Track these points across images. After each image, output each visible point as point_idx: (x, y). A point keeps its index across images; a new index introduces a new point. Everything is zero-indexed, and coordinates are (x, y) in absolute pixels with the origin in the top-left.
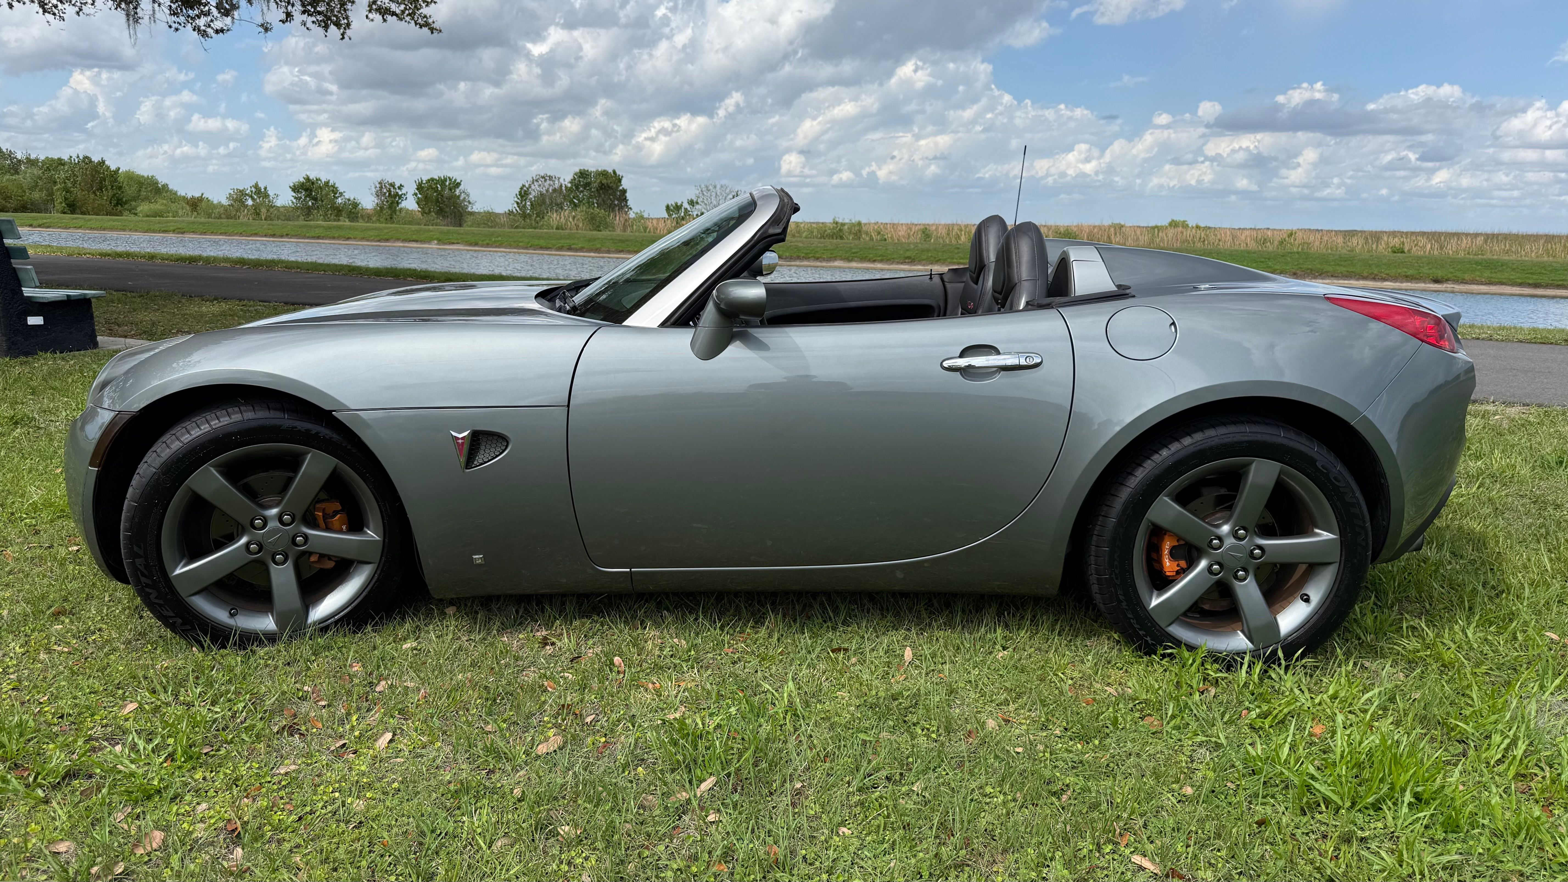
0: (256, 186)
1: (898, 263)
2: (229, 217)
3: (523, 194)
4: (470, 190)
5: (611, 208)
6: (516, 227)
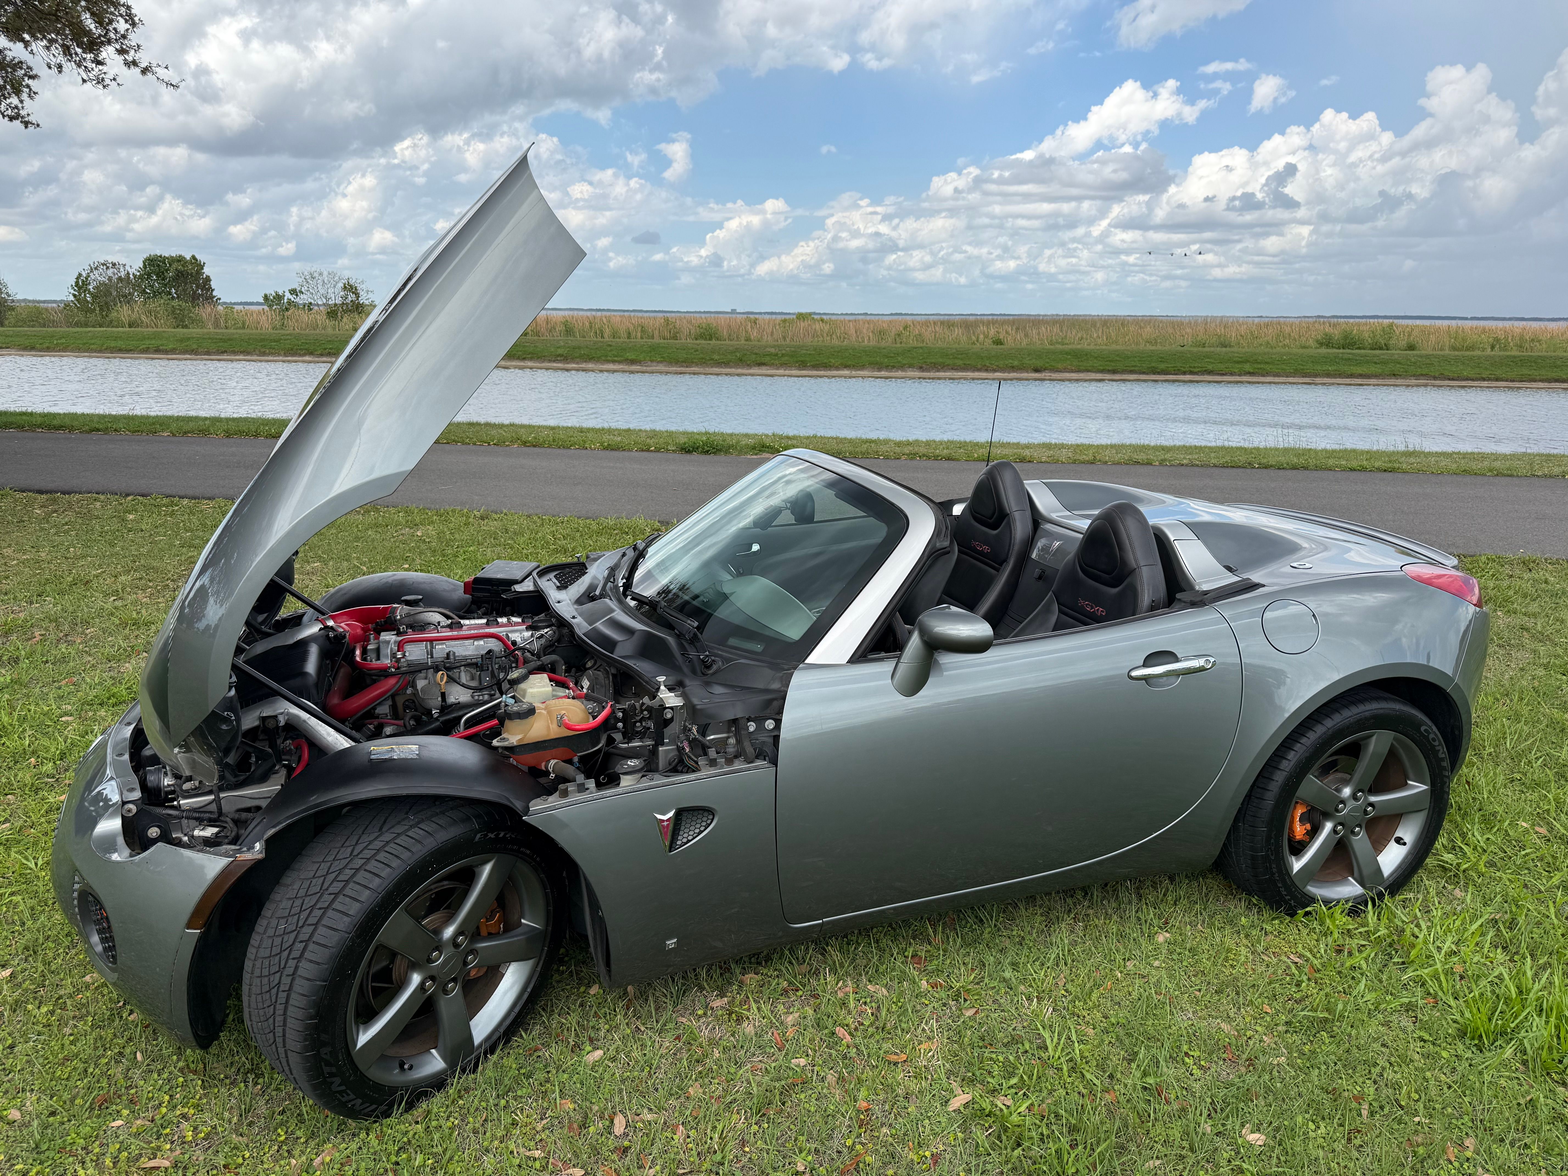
1: (550, 361)
3: (81, 284)
5: (195, 298)
6: (77, 325)
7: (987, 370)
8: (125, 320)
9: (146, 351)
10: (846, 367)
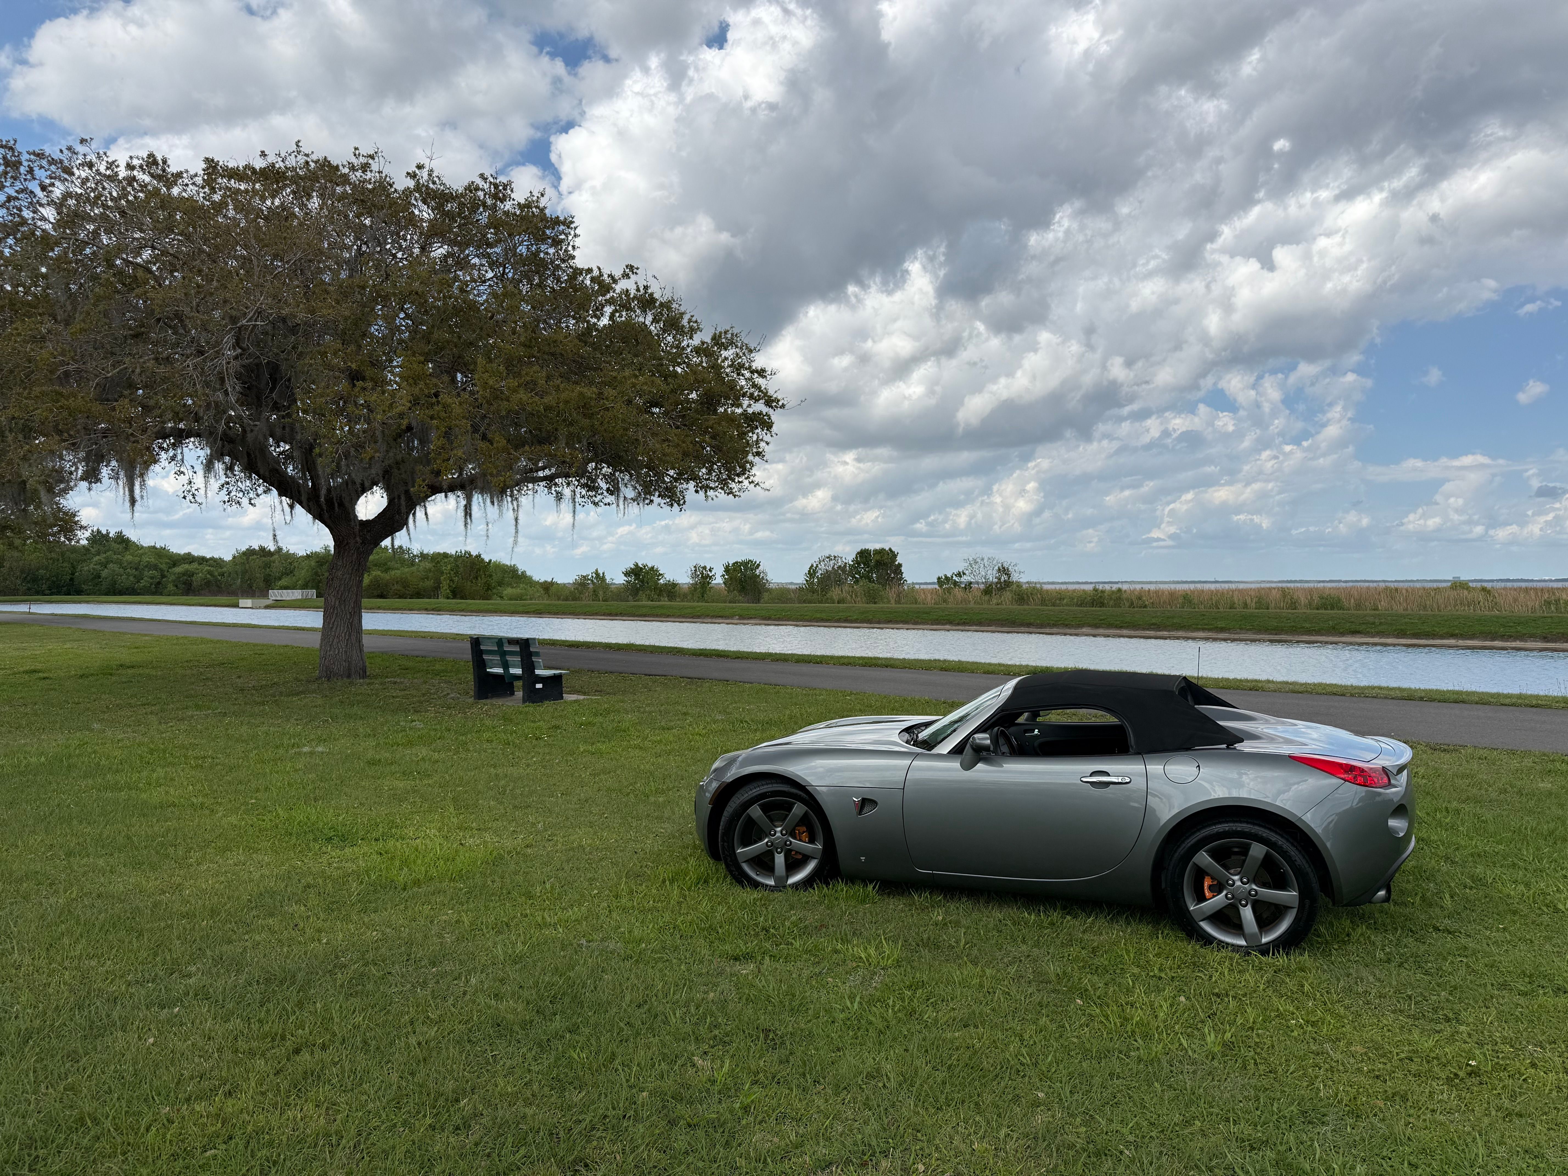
0: (597, 573)
2: (575, 599)
3: (812, 572)
4: (767, 570)
5: (887, 581)
6: (804, 602)
8: (836, 598)
9: (838, 621)
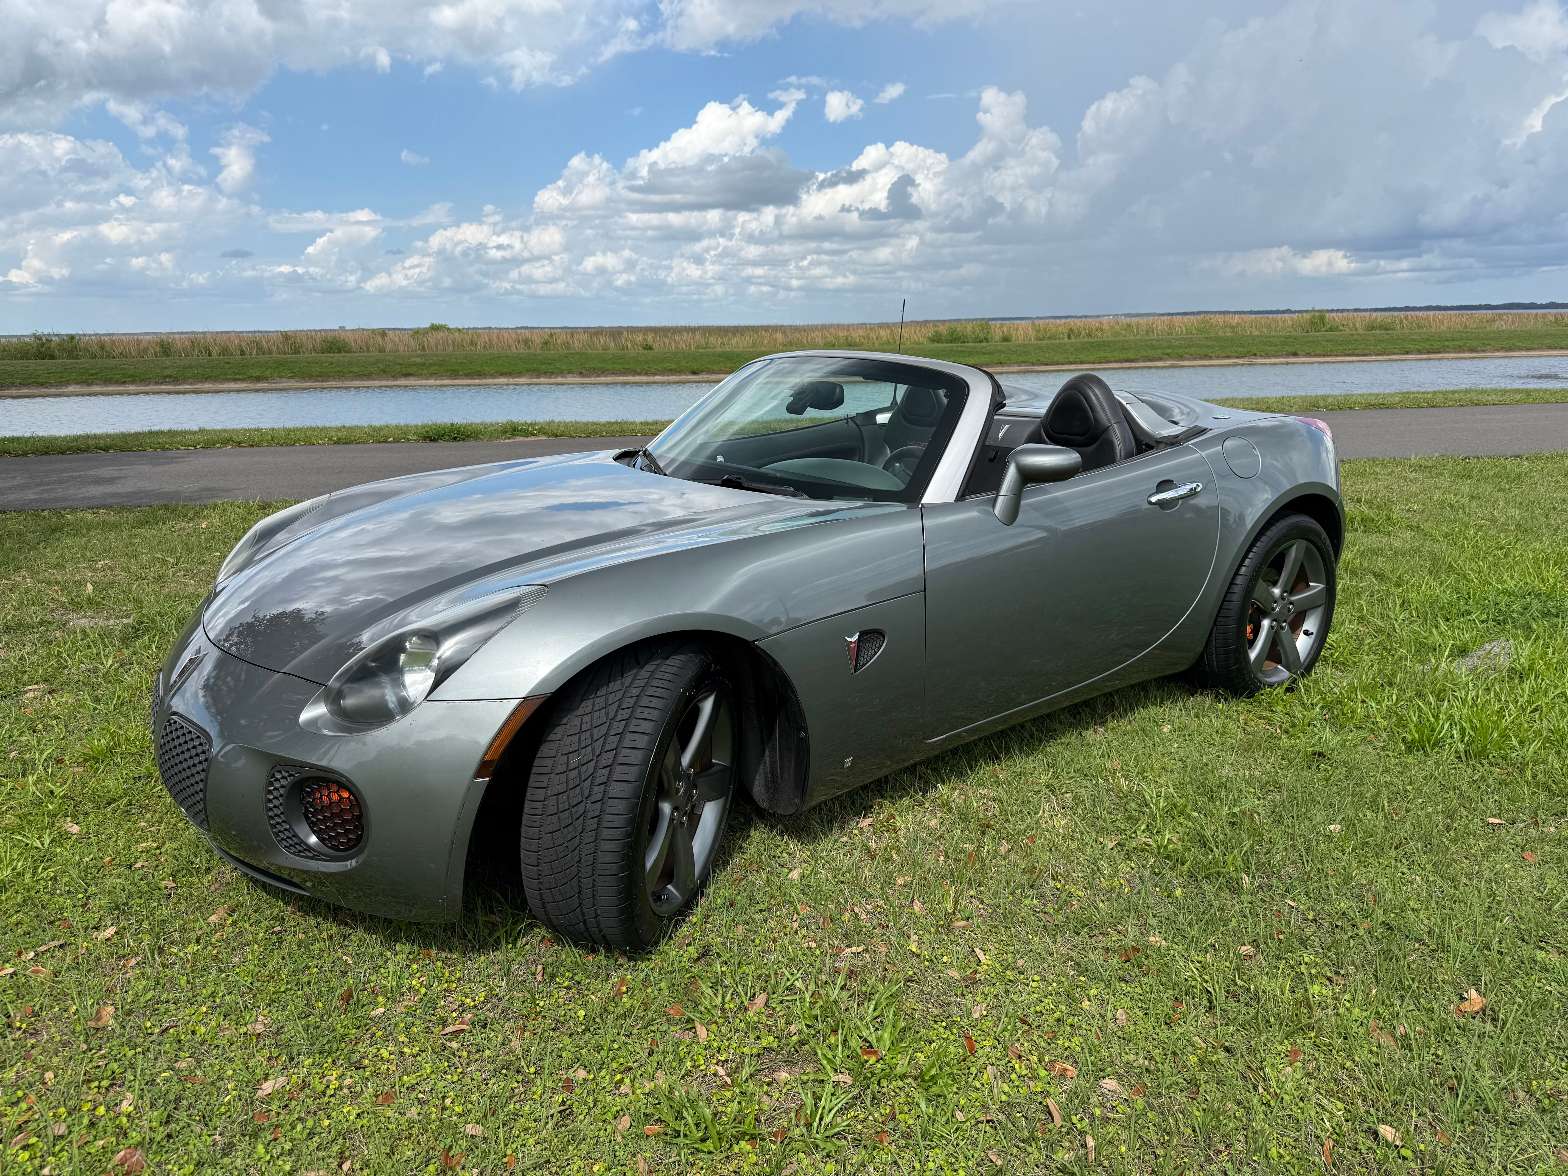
7: (646, 374)
10: (502, 374)
